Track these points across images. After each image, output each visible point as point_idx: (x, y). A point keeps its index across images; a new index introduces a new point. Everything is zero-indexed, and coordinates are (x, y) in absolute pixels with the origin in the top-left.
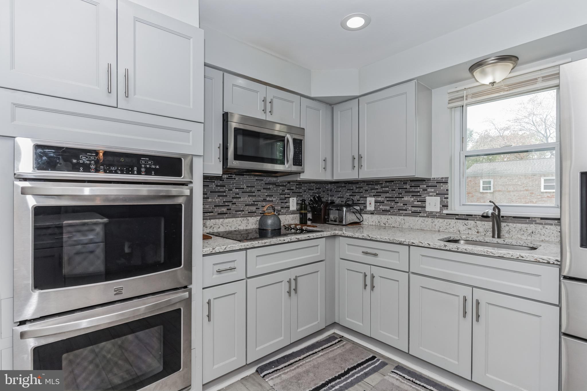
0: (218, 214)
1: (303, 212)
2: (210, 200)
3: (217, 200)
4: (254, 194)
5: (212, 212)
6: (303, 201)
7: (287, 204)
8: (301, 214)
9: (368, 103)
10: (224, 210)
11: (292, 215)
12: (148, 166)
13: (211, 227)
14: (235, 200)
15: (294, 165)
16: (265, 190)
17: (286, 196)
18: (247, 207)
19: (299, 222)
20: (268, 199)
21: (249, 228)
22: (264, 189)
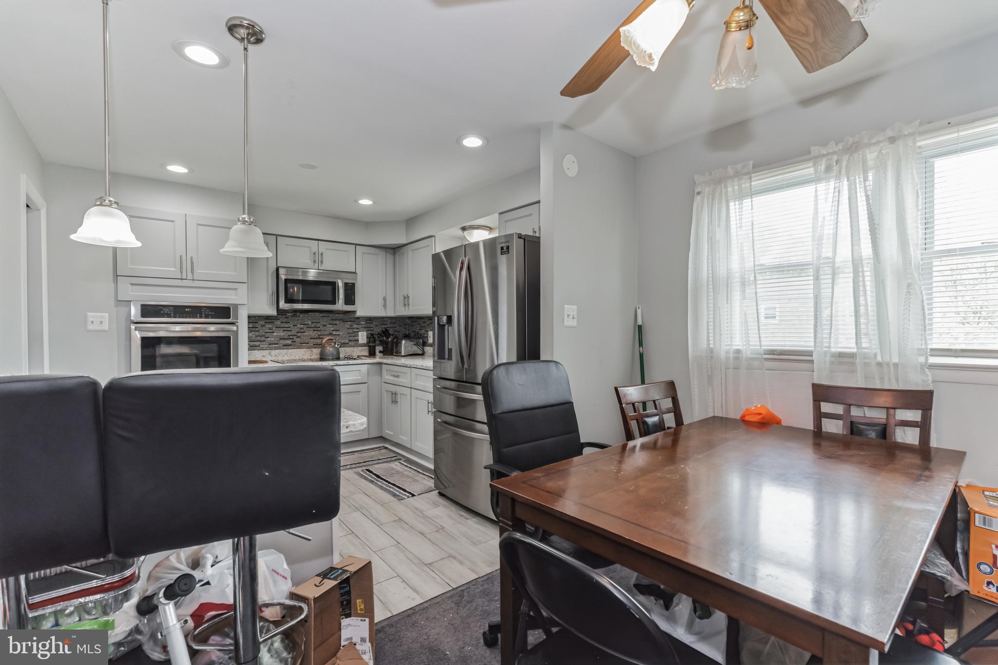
0: (283, 345)
1: (371, 344)
2: (275, 334)
3: (282, 334)
4: (319, 329)
5: (278, 344)
6: (372, 335)
7: (356, 338)
8: (369, 346)
9: (412, 250)
10: (289, 342)
11: (362, 348)
12: (207, 313)
13: (276, 355)
14: (299, 334)
15: (345, 304)
16: (331, 326)
17: (355, 330)
18: (312, 340)
19: (368, 353)
20: (334, 333)
21: (314, 358)
22: (330, 324)
